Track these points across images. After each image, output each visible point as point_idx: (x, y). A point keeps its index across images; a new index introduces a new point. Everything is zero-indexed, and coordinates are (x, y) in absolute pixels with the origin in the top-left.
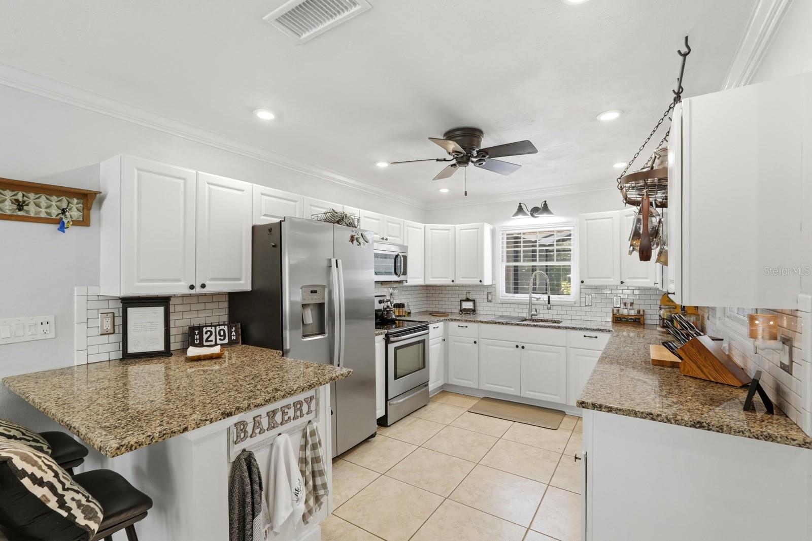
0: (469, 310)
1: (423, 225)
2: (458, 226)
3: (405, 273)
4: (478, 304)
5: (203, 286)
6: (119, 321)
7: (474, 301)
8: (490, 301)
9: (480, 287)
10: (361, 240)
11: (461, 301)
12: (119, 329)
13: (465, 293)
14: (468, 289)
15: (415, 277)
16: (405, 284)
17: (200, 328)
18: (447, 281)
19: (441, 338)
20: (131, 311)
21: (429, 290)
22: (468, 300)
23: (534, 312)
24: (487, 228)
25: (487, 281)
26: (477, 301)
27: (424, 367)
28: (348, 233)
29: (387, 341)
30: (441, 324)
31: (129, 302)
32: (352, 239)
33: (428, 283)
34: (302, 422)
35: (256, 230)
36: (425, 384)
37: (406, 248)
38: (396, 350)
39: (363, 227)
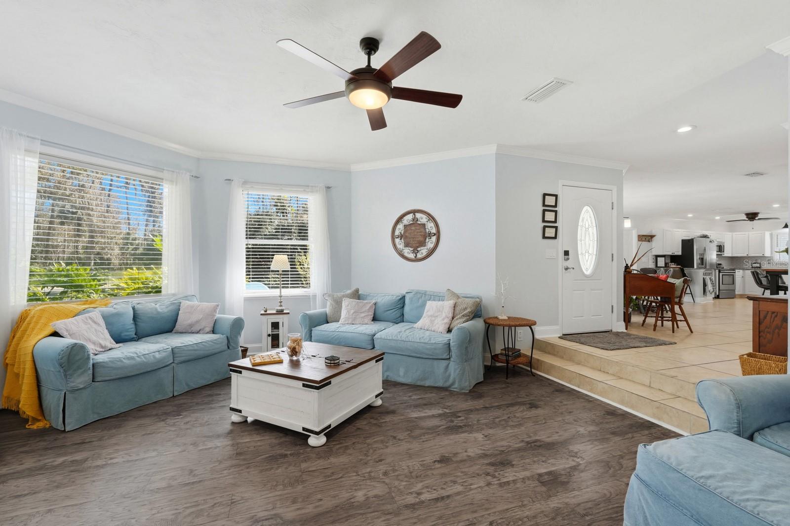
0: (757, 267)
1: (731, 233)
2: (750, 233)
3: (724, 252)
5: (674, 253)
6: (655, 260)
7: (760, 263)
8: (769, 263)
9: (763, 257)
10: (712, 242)
11: (753, 263)
12: (655, 262)
13: (754, 260)
14: (756, 258)
15: (727, 253)
16: (723, 256)
17: (669, 263)
18: (745, 255)
19: (741, 276)
20: (659, 258)
21: (732, 259)
22: (756, 263)
24: (768, 233)
25: (767, 255)
26: (762, 263)
27: (733, 284)
28: (708, 240)
29: (719, 272)
31: (658, 256)
32: (710, 242)
33: (733, 256)
34: (710, 277)
35: (683, 241)
36: (734, 290)
37: (724, 242)
38: (722, 275)
39: (712, 238)
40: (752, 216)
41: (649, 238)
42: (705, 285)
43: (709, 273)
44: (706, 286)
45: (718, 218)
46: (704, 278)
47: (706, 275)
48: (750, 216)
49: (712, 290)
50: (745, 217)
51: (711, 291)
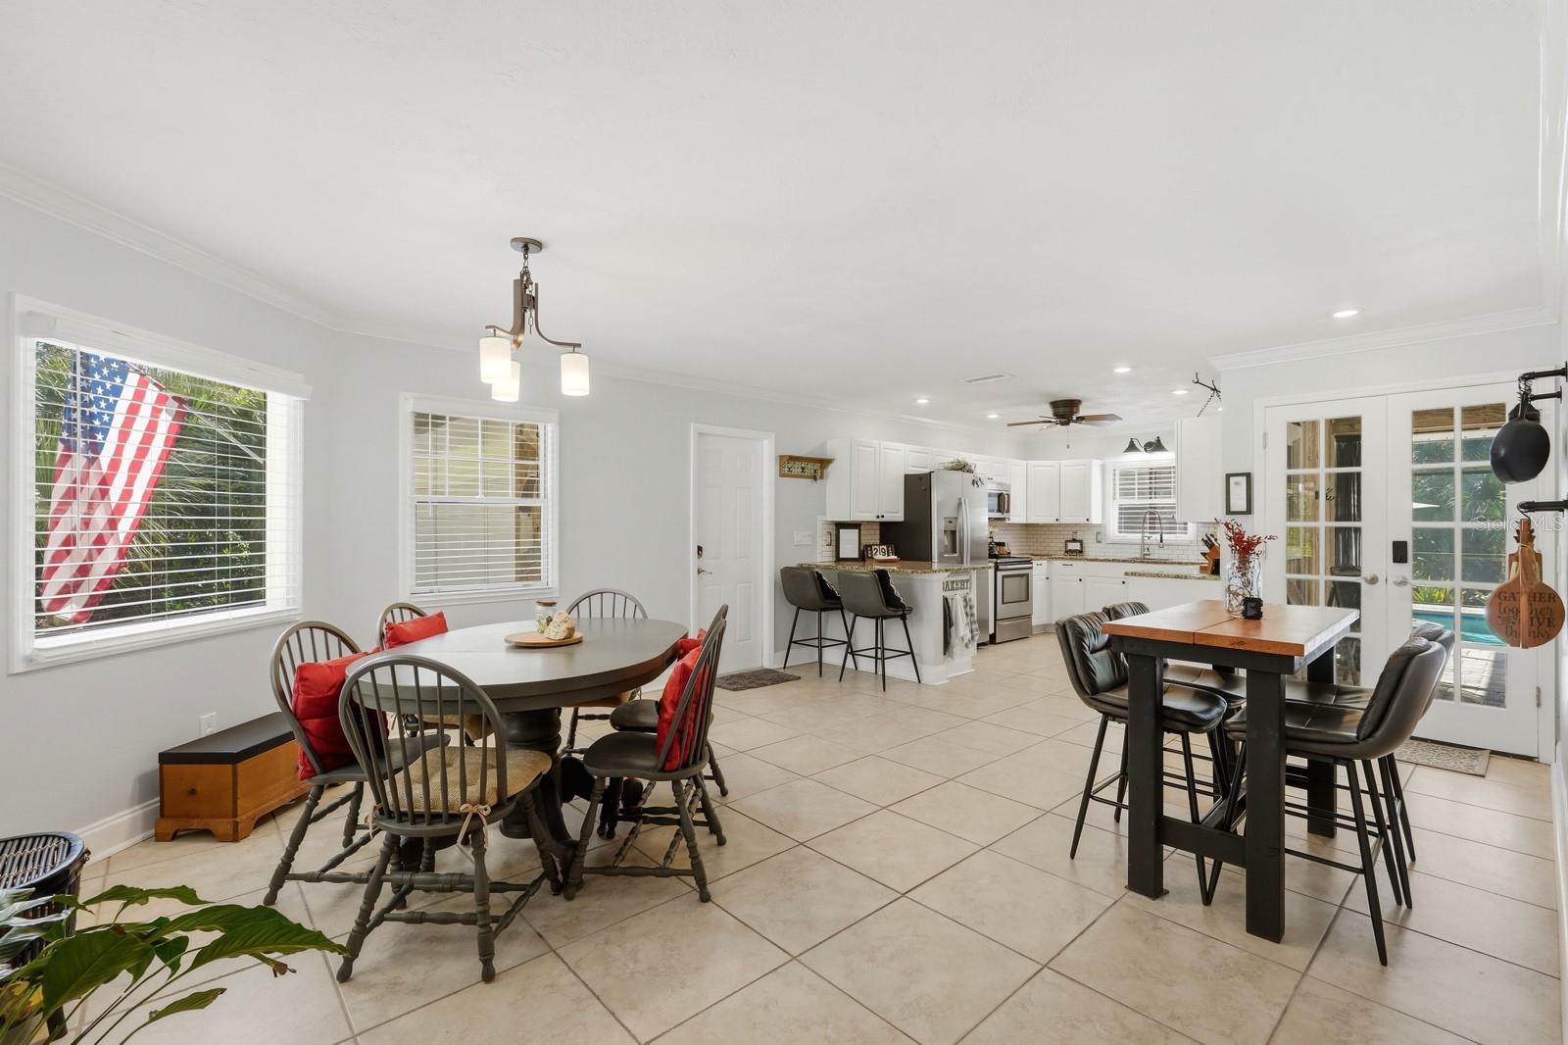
0: (1075, 551)
1: (1025, 462)
2: (1063, 463)
3: (1008, 511)
4: (1085, 545)
5: (883, 516)
6: (834, 538)
7: (1081, 542)
8: (1099, 542)
9: (1087, 526)
10: (979, 483)
11: (1067, 542)
12: (834, 543)
13: (1071, 533)
14: (1074, 529)
15: (1017, 515)
16: (1007, 522)
17: (871, 546)
18: (1052, 521)
19: (1045, 577)
20: (842, 532)
21: (1029, 528)
22: (1074, 541)
23: (1146, 552)
24: (1096, 465)
25: (1096, 520)
26: (1085, 542)
27: (1028, 599)
28: (969, 477)
29: (997, 569)
30: (1044, 562)
31: (840, 525)
32: (974, 482)
33: (1030, 522)
34: (964, 592)
35: (907, 477)
36: (1029, 616)
37: (1010, 486)
38: (1004, 577)
39: (979, 472)
40: (1066, 411)
41: (815, 467)
42: (948, 622)
43: (962, 581)
44: (951, 625)
45: (993, 416)
46: (946, 600)
47: (953, 589)
48: (1061, 410)
49: (969, 635)
50: (1049, 412)
51: (966, 640)
